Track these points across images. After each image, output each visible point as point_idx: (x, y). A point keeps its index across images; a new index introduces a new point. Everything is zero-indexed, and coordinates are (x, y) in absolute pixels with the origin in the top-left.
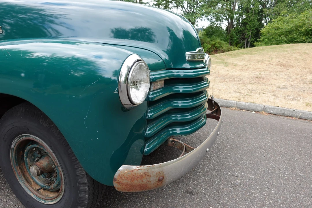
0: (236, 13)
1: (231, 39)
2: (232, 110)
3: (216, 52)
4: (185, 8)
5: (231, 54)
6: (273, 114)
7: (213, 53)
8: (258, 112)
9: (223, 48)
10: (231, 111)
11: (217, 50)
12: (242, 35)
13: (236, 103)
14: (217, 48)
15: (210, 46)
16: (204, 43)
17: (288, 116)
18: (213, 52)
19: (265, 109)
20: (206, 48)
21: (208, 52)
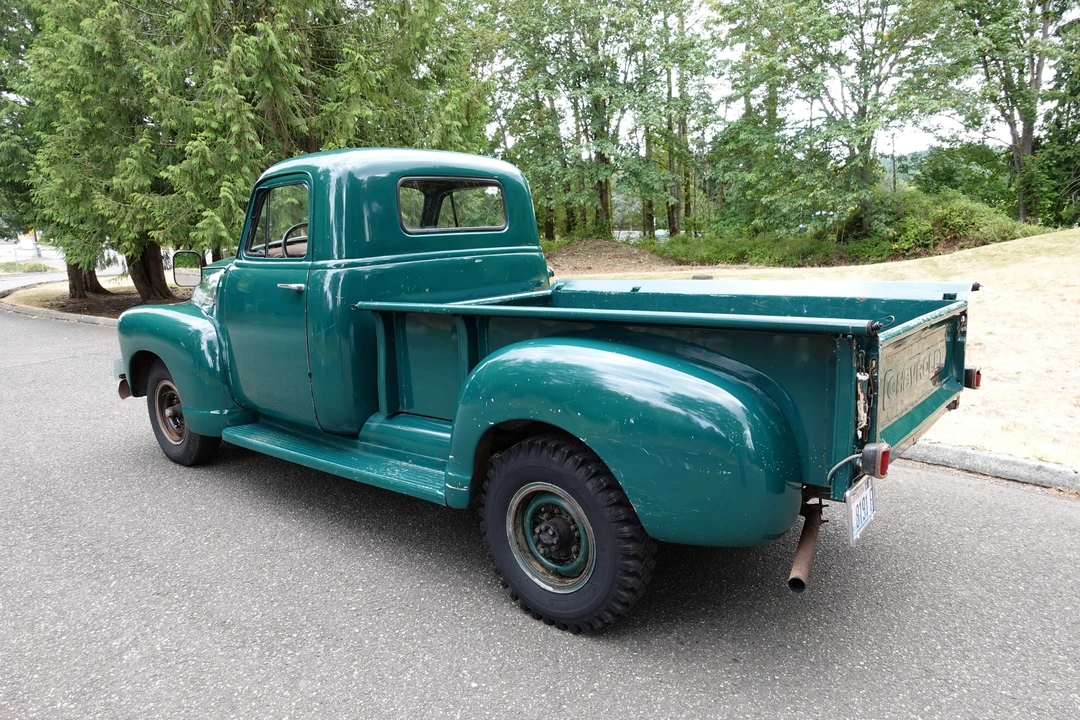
0: (1046, 98)
1: (1029, 193)
3: (950, 244)
4: (832, 101)
5: (993, 252)
7: (938, 248)
9: (981, 230)
11: (955, 237)
12: (1073, 173)
14: (955, 229)
15: (927, 225)
16: (906, 214)
18: (942, 244)
20: (911, 233)
21: (919, 246)
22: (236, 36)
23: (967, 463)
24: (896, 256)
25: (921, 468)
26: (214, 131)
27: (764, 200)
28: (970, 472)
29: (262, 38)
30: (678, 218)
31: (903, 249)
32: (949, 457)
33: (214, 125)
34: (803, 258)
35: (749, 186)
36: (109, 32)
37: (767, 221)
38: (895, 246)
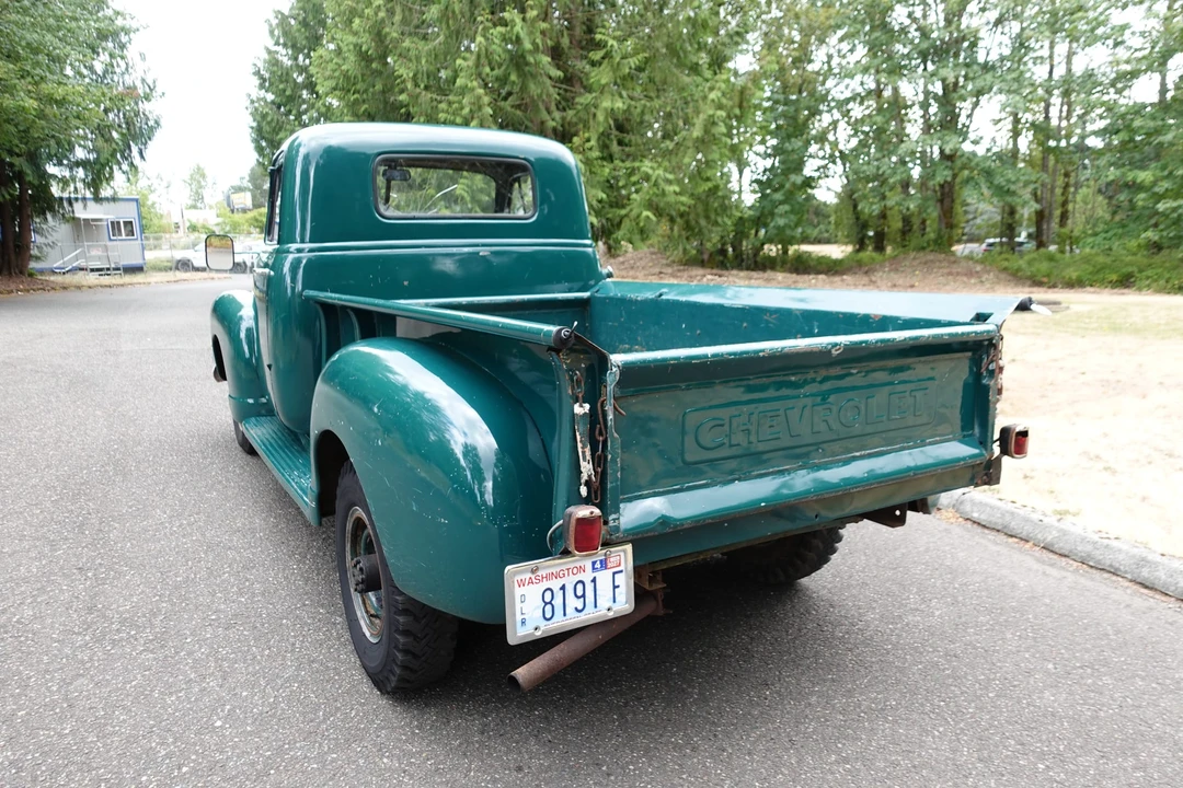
22: (481, 27)
23: (1145, 573)
25: (1077, 570)
27: (1161, 207)
28: (1146, 587)
29: (510, 28)
32: (1121, 561)
37: (1165, 233)
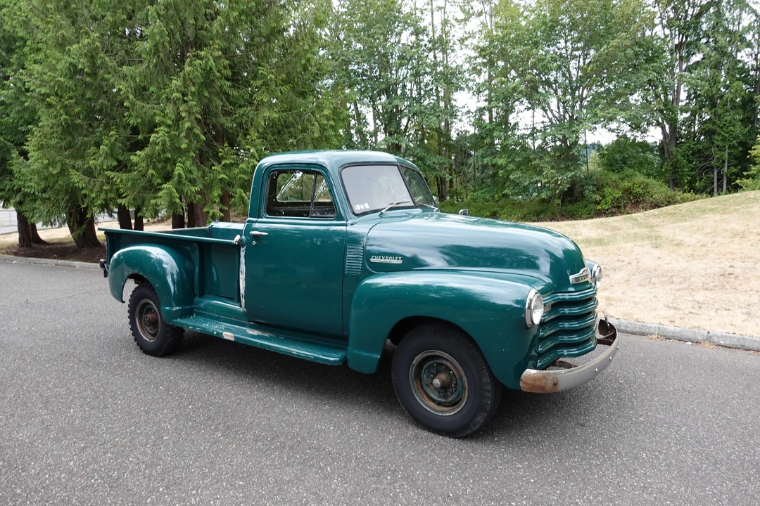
0: (683, 111)
1: (675, 172)
2: (652, 339)
3: (634, 206)
4: (552, 111)
5: (673, 211)
6: (725, 347)
7: (627, 209)
8: (697, 342)
9: (654, 196)
10: (650, 341)
11: (637, 201)
12: (702, 159)
13: (659, 328)
14: (637, 196)
15: (618, 194)
16: (603, 186)
17: (750, 350)
18: (629, 206)
19: (710, 337)
20: (609, 199)
21: (614, 207)
22: (188, 60)
24: (599, 214)
26: (169, 126)
27: (512, 177)
29: (204, 62)
30: (445, 188)
31: (604, 209)
33: (169, 122)
34: (537, 216)
35: (500, 167)
36: (89, 54)
38: (599, 207)
